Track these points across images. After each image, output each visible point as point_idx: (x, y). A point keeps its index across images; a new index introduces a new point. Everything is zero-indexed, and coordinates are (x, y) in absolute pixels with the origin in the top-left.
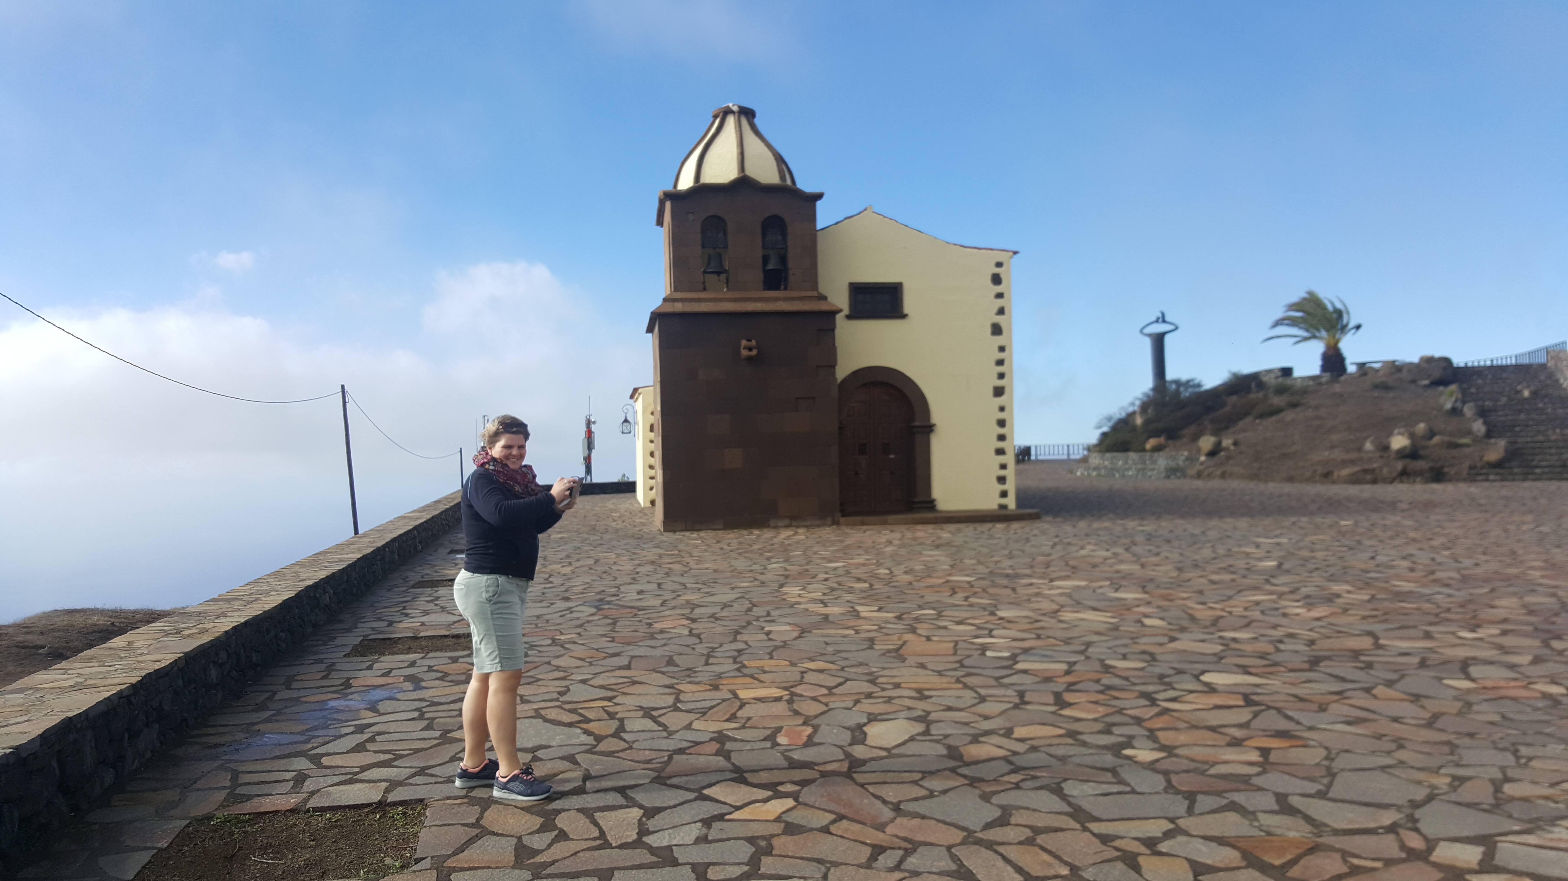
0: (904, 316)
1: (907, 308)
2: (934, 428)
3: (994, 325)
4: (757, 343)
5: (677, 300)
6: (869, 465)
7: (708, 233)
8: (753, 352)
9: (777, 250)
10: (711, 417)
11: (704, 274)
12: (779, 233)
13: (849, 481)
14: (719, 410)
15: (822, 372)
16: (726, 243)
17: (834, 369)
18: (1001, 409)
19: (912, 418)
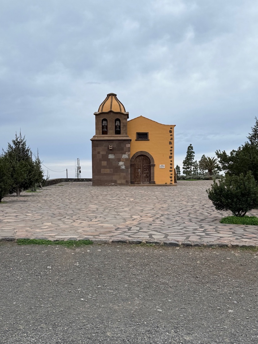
0: (149, 140)
1: (149, 138)
2: (155, 165)
3: (170, 142)
4: (113, 146)
5: (96, 137)
6: (141, 174)
7: (103, 122)
8: (112, 148)
9: (118, 126)
10: (102, 162)
11: (102, 131)
12: (119, 122)
13: (136, 177)
14: (104, 160)
15: (127, 153)
16: (107, 125)
17: (130, 152)
18: (171, 161)
19: (150, 163)
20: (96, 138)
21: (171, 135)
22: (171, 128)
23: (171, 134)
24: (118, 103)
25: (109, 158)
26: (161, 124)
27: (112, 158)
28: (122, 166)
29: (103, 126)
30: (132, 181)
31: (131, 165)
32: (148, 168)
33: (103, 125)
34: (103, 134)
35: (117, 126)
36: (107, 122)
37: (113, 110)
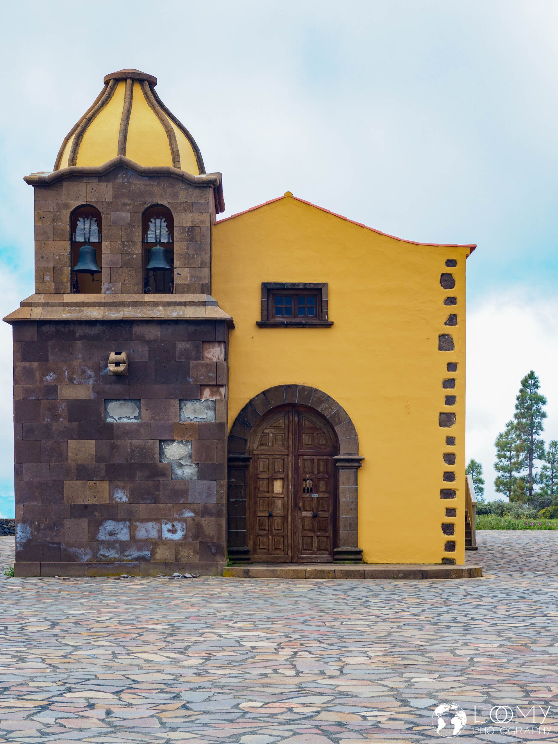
0: (329, 325)
1: (333, 316)
2: (363, 463)
3: (442, 336)
4: (128, 357)
5: (37, 305)
6: (285, 506)
7: (80, 225)
8: (122, 368)
9: (162, 244)
10: (72, 443)
11: (74, 273)
12: (164, 224)
13: (260, 525)
14: (83, 435)
15: (207, 392)
16: (100, 237)
17: (222, 390)
18: (450, 441)
19: (336, 450)
20: (37, 314)
21: (451, 301)
22: (451, 263)
23: (450, 293)
24: (162, 121)
25: (109, 420)
26: (398, 240)
27: (125, 421)
28: (181, 466)
29: (75, 245)
30: (235, 549)
31: (230, 460)
32: (322, 479)
33: (80, 239)
34: (76, 288)
35: (155, 244)
36: (99, 226)
37: (131, 157)
